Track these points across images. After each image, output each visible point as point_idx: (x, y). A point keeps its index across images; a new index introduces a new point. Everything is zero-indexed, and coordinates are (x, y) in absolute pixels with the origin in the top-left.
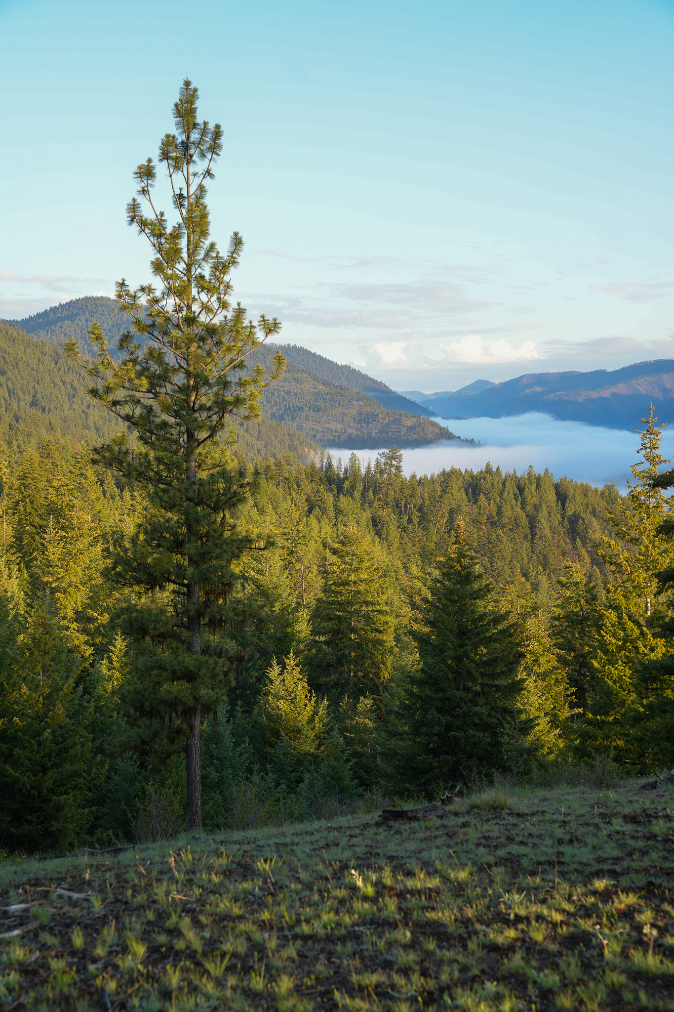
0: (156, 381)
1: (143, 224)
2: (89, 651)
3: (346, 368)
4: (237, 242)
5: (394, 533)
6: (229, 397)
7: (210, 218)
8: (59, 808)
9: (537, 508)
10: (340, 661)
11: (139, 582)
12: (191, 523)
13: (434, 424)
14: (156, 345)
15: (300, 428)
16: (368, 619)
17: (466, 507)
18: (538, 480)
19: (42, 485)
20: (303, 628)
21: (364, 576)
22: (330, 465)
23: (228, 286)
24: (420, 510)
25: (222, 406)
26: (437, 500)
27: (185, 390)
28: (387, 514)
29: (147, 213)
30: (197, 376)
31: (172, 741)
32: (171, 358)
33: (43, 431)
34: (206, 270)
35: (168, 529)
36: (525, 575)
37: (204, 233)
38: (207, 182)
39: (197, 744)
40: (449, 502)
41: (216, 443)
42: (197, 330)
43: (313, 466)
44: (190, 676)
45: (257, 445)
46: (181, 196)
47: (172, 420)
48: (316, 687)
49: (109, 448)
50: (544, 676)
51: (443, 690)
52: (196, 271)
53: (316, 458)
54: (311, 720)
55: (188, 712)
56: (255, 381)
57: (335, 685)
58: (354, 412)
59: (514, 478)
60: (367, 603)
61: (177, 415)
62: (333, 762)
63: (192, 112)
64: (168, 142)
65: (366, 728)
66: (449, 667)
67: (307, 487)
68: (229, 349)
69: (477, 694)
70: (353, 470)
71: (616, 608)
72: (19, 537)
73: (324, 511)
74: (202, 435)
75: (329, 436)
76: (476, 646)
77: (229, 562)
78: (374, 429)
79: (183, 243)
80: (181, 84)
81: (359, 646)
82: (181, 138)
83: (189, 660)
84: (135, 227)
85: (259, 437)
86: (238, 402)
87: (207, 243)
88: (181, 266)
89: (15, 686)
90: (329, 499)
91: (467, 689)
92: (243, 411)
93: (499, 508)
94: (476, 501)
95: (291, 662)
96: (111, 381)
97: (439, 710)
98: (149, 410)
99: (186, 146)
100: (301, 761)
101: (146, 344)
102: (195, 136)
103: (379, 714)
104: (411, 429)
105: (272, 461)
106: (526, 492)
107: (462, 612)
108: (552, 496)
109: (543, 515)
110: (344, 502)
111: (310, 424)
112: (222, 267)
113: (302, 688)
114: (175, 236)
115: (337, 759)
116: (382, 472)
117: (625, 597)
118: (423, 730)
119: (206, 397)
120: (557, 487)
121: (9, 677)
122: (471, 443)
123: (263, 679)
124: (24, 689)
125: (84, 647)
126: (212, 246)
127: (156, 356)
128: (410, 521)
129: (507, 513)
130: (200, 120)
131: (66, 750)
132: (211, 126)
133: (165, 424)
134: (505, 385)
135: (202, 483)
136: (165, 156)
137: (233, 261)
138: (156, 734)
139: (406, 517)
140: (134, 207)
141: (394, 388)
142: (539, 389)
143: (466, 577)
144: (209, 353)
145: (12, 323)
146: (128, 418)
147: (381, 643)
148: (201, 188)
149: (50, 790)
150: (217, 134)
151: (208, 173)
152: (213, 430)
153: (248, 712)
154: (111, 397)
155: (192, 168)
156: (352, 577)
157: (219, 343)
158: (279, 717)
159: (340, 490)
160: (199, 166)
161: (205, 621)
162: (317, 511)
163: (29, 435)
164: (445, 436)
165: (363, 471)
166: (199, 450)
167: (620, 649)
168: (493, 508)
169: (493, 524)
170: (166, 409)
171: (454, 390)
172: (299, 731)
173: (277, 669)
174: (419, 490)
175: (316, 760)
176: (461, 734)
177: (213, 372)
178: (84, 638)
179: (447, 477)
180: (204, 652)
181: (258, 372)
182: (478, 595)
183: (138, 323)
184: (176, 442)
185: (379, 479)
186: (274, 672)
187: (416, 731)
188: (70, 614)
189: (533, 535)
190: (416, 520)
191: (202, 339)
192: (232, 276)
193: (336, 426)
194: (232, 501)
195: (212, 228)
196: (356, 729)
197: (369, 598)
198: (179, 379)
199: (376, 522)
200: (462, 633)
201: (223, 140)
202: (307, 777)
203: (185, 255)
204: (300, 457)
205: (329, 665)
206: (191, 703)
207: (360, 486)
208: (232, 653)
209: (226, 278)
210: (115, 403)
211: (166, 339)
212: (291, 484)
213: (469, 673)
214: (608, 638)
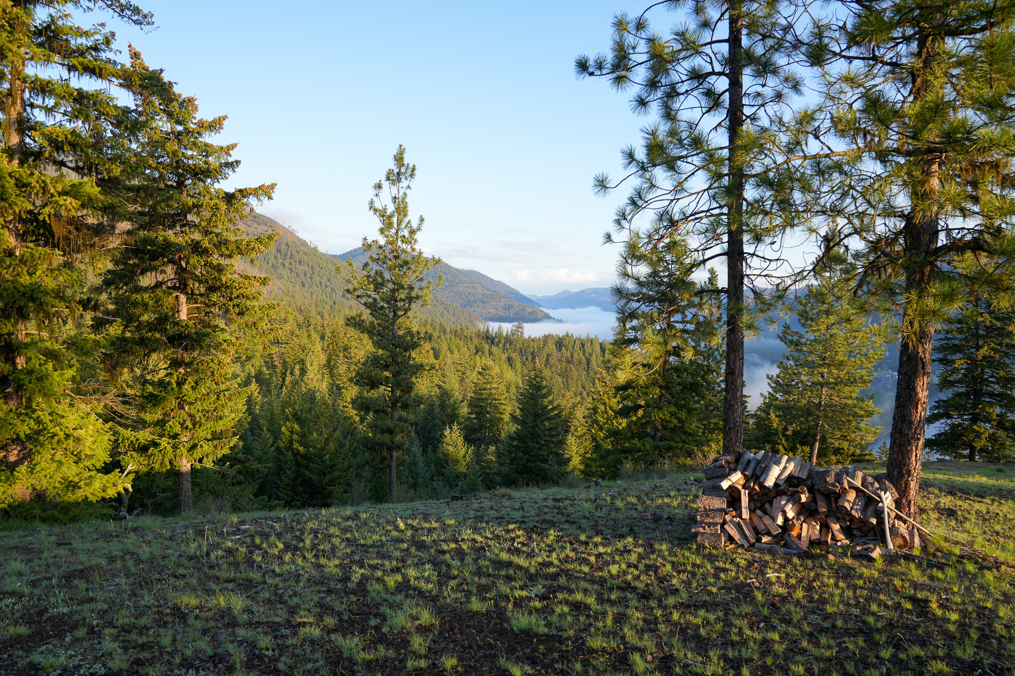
0: (378, 286)
1: (376, 210)
2: (357, 419)
3: (499, 282)
4: (422, 220)
5: (518, 365)
6: (414, 294)
7: (409, 208)
8: (331, 493)
9: (591, 354)
10: (481, 428)
11: (367, 385)
12: (394, 356)
13: (542, 311)
14: (379, 268)
15: (475, 311)
16: (496, 407)
17: (555, 353)
18: (592, 340)
19: (342, 336)
20: (464, 410)
21: (495, 386)
22: (488, 330)
23: (416, 241)
24: (532, 354)
25: (410, 299)
26: (541, 349)
27: (393, 291)
28: (515, 356)
29: (378, 205)
30: (398, 284)
31: (382, 463)
32: (387, 276)
33: (347, 309)
34: (406, 233)
35: (382, 359)
36: (584, 388)
37: (405, 215)
38: (408, 191)
39: (394, 464)
40: (547, 350)
41: (408, 318)
42: (400, 262)
43: (479, 331)
44: (391, 432)
45: (453, 319)
46: (395, 198)
47: (386, 305)
48: (468, 440)
49: (353, 318)
50: (580, 437)
51: (526, 443)
52: (401, 234)
53: (481, 326)
54: (464, 456)
55: (390, 449)
56: (428, 288)
57: (478, 439)
58: (502, 304)
59: (579, 339)
60: (496, 399)
61: (388, 302)
62: (472, 477)
63: (402, 159)
64: (390, 173)
65: (492, 461)
66: (529, 432)
67: (476, 341)
68: (414, 272)
69: (543, 445)
70: (499, 334)
71: (604, 404)
72: (329, 361)
73: (483, 353)
74: (400, 313)
75: (489, 316)
76: (543, 421)
77: (411, 377)
78: (512, 313)
79: (395, 220)
80: (398, 146)
81: (491, 421)
82: (396, 171)
83: (390, 424)
84: (372, 212)
85: (454, 315)
86: (418, 297)
87: (406, 220)
88: (394, 231)
89: (311, 433)
90: (487, 347)
91: (537, 443)
92: (420, 302)
93: (572, 354)
94: (560, 350)
95: (455, 427)
96: (357, 286)
97: (524, 452)
98: (375, 300)
99: (399, 174)
100: (458, 476)
101: (375, 267)
102: (403, 170)
103: (499, 454)
104: (530, 313)
105: (459, 327)
106: (586, 347)
107: (536, 404)
108: (598, 349)
109: (593, 358)
110: (494, 349)
111: (480, 309)
112: (412, 232)
113: (460, 441)
114: (391, 217)
115: (474, 475)
116: (513, 334)
117: (609, 399)
118: (515, 462)
119: (402, 295)
120: (601, 344)
121: (309, 429)
122: (560, 321)
123: (442, 436)
124: (315, 434)
125: (355, 417)
126: (409, 221)
127: (379, 274)
128: (527, 359)
129: (576, 356)
130: (405, 162)
131: (335, 465)
132: (411, 166)
133: (382, 307)
134: (577, 293)
135: (399, 337)
136: (388, 179)
137: (419, 229)
138: (374, 459)
139: (525, 358)
140: (372, 202)
141: (522, 292)
142: (594, 296)
143: (539, 388)
144: (405, 273)
145: (335, 256)
146: (365, 304)
147: (502, 419)
148: (405, 194)
149: (327, 484)
150: (414, 169)
151: (409, 187)
152: (406, 311)
153: (434, 451)
154: (356, 293)
155: (401, 185)
156: (489, 386)
157: (409, 268)
158: (449, 454)
159: (493, 343)
160: (404, 183)
161: (399, 405)
162: (480, 353)
163: (340, 311)
164: (547, 317)
165: (505, 334)
166: (400, 320)
167: (605, 424)
168: (569, 354)
169: (569, 362)
170: (383, 300)
171: (552, 294)
172: (458, 461)
173: (448, 431)
174: (532, 344)
175: (465, 476)
176: (533, 465)
177: (406, 282)
178: (355, 412)
179: (546, 338)
180: (398, 420)
181: (429, 283)
182: (545, 396)
183: (371, 257)
184: (387, 316)
185: (512, 338)
186: (447, 432)
187: (512, 462)
188: (349, 400)
189: (588, 368)
190: (530, 359)
191: (401, 266)
192: (418, 236)
193: (493, 311)
194: (414, 346)
195: (409, 213)
196: (487, 461)
197: (497, 397)
198: (391, 286)
199: (510, 360)
200: (536, 415)
201: (416, 172)
202: (460, 484)
203: (395, 226)
204: (474, 326)
205: (476, 430)
206: (390, 445)
207: (503, 341)
208: (412, 421)
209: (415, 237)
210: (358, 297)
211: (385, 266)
212: (467, 339)
213: (538, 435)
214: (599, 418)
